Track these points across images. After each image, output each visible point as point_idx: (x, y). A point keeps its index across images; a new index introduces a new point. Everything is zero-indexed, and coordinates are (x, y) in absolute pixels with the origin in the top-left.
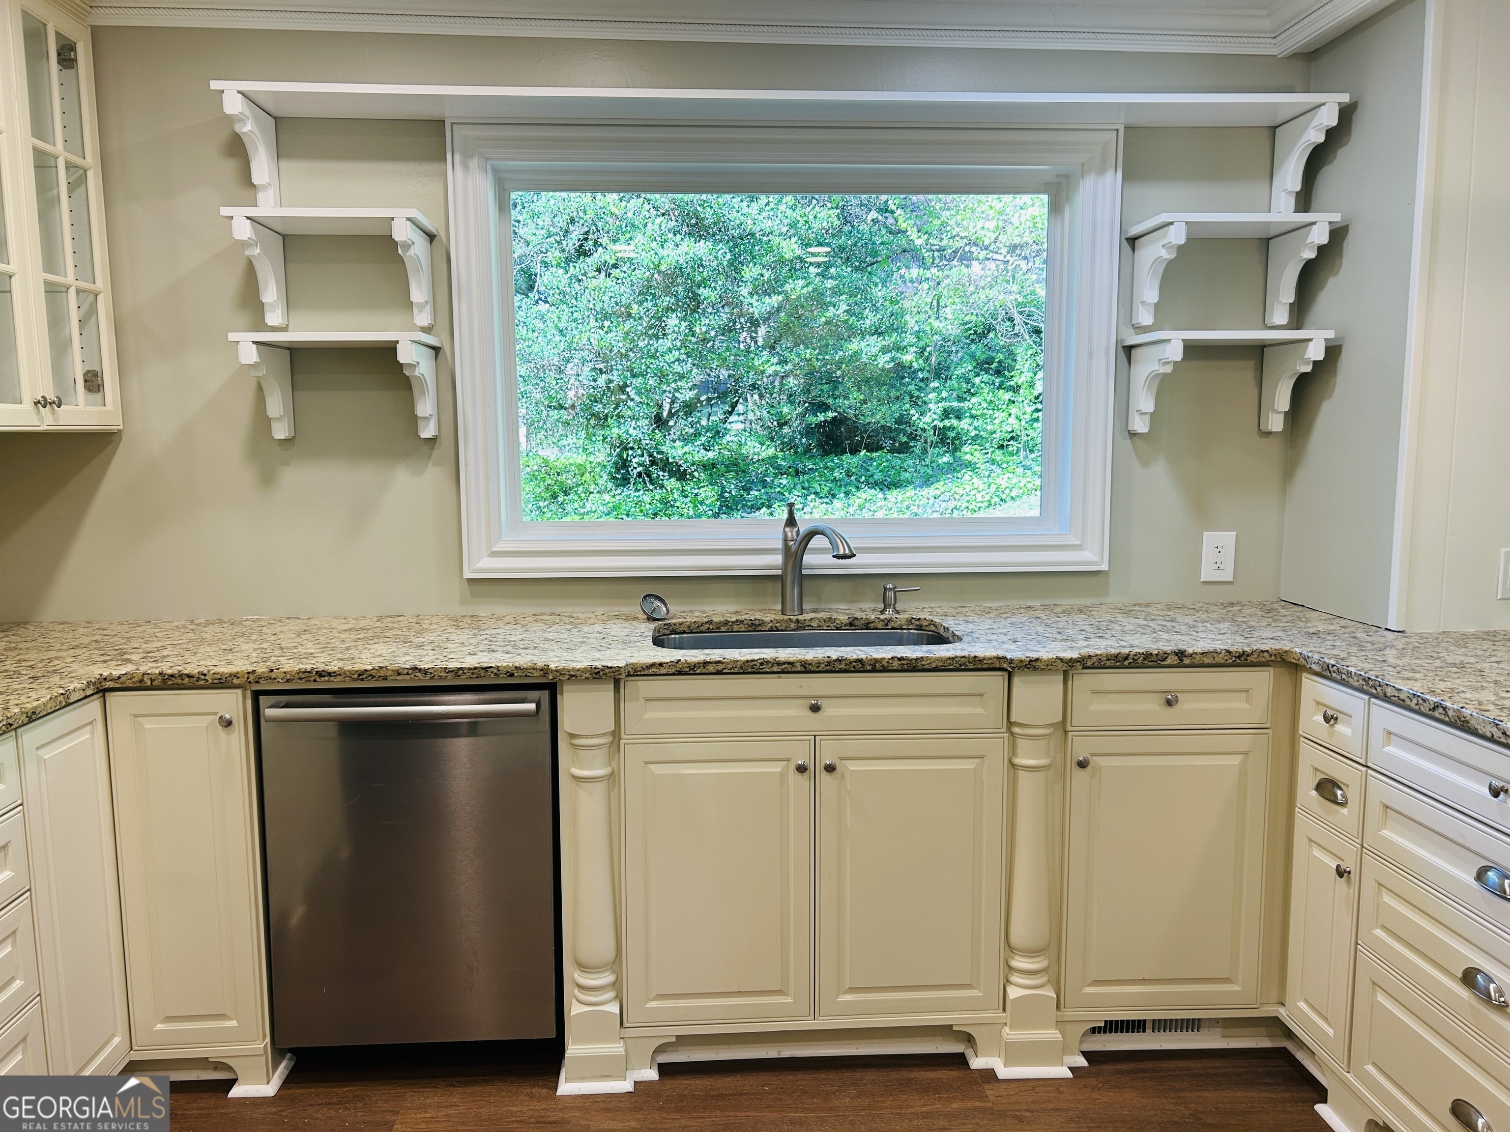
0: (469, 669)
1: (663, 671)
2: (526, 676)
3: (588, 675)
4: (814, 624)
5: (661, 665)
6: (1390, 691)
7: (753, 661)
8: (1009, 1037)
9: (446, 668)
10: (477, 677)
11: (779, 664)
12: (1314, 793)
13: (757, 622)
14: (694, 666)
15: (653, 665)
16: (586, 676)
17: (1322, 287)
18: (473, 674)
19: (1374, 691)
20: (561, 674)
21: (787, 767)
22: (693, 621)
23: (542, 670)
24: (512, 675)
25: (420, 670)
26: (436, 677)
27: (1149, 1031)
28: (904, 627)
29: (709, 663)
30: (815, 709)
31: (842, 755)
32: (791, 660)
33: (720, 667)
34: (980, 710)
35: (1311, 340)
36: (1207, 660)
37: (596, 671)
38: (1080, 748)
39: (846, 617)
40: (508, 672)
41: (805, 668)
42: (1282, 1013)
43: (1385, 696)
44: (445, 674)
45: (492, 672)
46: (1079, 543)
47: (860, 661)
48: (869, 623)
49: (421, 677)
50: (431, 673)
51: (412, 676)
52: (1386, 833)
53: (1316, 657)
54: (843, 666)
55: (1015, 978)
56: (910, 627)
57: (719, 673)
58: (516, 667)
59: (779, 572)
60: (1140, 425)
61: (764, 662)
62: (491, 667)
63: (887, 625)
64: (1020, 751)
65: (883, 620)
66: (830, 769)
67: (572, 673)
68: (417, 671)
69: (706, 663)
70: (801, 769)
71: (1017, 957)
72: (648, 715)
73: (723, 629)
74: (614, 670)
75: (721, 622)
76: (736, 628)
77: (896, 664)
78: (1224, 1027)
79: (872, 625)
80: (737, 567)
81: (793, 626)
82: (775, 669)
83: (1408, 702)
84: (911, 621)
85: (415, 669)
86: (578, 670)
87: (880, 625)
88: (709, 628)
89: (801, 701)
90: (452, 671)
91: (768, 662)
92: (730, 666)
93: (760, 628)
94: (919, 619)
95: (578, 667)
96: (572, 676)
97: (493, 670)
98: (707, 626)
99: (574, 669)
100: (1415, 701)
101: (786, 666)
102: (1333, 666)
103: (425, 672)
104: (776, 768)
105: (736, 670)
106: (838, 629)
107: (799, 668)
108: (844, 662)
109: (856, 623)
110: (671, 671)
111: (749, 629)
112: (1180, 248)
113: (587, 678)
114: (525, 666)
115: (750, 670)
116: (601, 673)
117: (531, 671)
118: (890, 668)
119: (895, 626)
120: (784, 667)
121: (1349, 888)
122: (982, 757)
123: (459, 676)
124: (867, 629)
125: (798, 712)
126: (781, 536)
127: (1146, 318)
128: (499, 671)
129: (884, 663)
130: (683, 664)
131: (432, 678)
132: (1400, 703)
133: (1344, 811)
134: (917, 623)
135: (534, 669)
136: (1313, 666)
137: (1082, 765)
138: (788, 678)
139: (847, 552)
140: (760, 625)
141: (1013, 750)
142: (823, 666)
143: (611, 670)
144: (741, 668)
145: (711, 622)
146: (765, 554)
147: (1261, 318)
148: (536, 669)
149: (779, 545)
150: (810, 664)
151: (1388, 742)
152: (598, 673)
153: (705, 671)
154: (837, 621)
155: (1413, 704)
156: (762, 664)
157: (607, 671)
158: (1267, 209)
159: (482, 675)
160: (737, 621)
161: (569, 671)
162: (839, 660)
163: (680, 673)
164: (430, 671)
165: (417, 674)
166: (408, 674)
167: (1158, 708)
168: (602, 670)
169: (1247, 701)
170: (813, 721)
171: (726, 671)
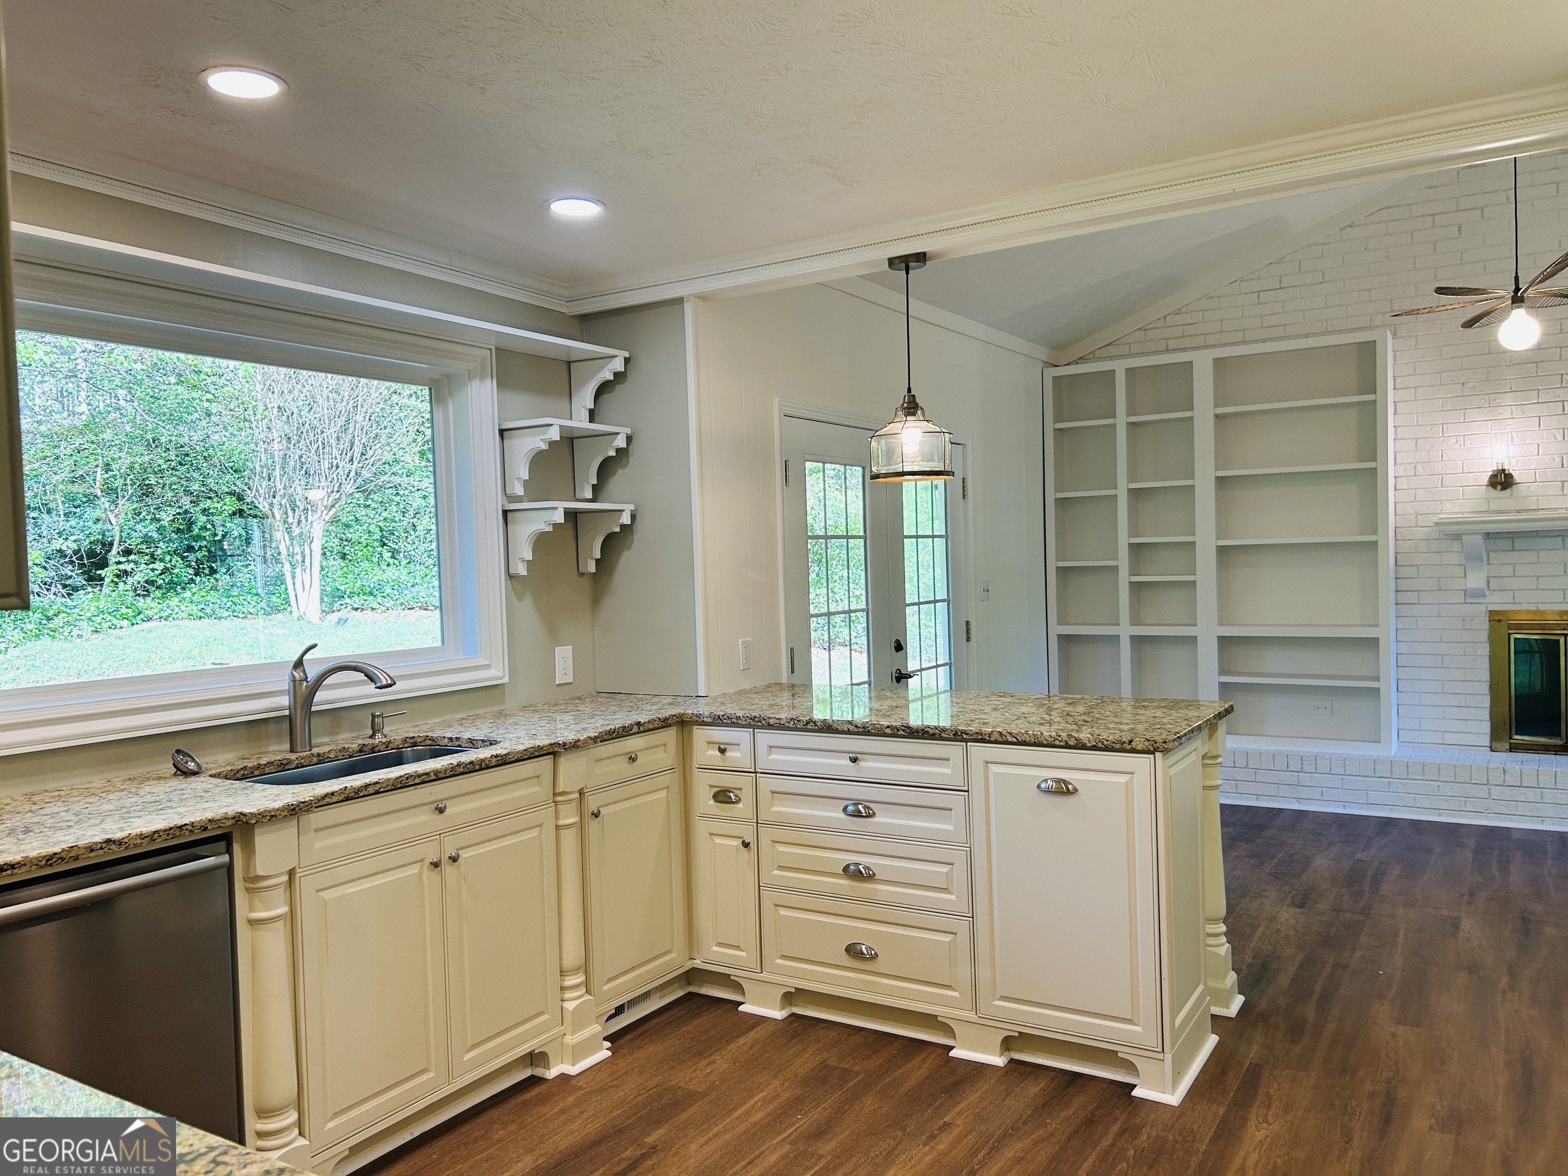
0: (165, 831)
1: (334, 799)
2: (219, 827)
3: (286, 813)
4: (332, 756)
5: (332, 794)
6: (772, 722)
7: (401, 777)
8: (574, 1040)
9: (141, 835)
10: (172, 838)
11: (419, 776)
12: (712, 802)
13: (285, 762)
14: (358, 790)
15: (326, 795)
16: (284, 814)
17: (614, 475)
18: (168, 835)
19: (760, 724)
20: (264, 816)
21: (421, 868)
22: (230, 769)
23: (233, 818)
24: (206, 829)
25: (114, 842)
26: (132, 846)
27: (626, 1010)
28: (401, 746)
29: (370, 785)
30: (441, 811)
31: (458, 847)
32: (427, 771)
33: (378, 787)
34: (538, 789)
35: (624, 510)
36: (651, 726)
37: (292, 807)
38: (592, 803)
39: (357, 745)
40: (202, 827)
41: (437, 776)
42: (698, 963)
43: (769, 725)
44: (140, 841)
45: (187, 830)
46: (488, 663)
47: (472, 763)
48: (374, 747)
49: (115, 849)
50: (126, 843)
51: (106, 850)
52: (774, 809)
53: (707, 714)
54: (461, 770)
55: (568, 995)
56: (406, 746)
57: (377, 792)
58: (209, 820)
59: (287, 712)
60: (521, 570)
61: (409, 777)
62: (186, 825)
63: (387, 747)
64: (561, 814)
65: (384, 743)
66: (454, 859)
67: (273, 813)
68: (111, 843)
69: (367, 786)
70: (436, 865)
71: (567, 978)
72: (317, 845)
73: (256, 773)
74: (307, 804)
75: (254, 766)
76: (267, 770)
77: (494, 762)
78: (661, 991)
79: (376, 749)
80: (240, 713)
81: (315, 760)
82: (417, 781)
83: (787, 724)
84: (405, 740)
85: (109, 841)
86: (278, 809)
87: (382, 747)
88: (244, 774)
89: (427, 807)
90: (148, 836)
91: (411, 776)
92: (385, 785)
93: (287, 767)
94: (413, 737)
95: (277, 807)
96: (272, 816)
97: (188, 827)
98: (242, 772)
99: (274, 810)
100: (792, 723)
101: (424, 777)
102: (723, 716)
103: (119, 842)
104: (414, 870)
105: (389, 788)
106: (351, 757)
107: (433, 777)
108: (462, 766)
109: (365, 749)
110: (340, 798)
111: (279, 769)
112: (552, 444)
113: (285, 816)
114: (218, 817)
115: (399, 786)
116: (297, 809)
117: (223, 821)
118: (491, 765)
119: (394, 746)
120: (422, 778)
121: (749, 851)
122: (540, 825)
123: (154, 840)
124: (373, 753)
125: (425, 818)
126: (287, 678)
127: (519, 490)
128: (193, 827)
129: (487, 762)
130: (350, 790)
131: (127, 848)
132: (781, 727)
133: (740, 805)
134: (412, 741)
135: (226, 819)
136: (705, 719)
137: (596, 815)
138: (422, 788)
139: (390, 682)
140: (287, 764)
141: (557, 817)
142: (448, 772)
143: (305, 804)
144: (393, 785)
145: (245, 768)
146: (265, 698)
147: (573, 494)
148: (229, 818)
149: (285, 685)
150: (440, 772)
151: (770, 753)
152: (294, 809)
153: (367, 793)
154: (350, 750)
155: (791, 725)
156: (407, 778)
157: (302, 806)
158: (569, 417)
159: (178, 834)
160: (268, 763)
161: (270, 812)
162: (459, 765)
163: (348, 799)
164: (126, 840)
165: (111, 847)
166: (101, 848)
167: (627, 765)
168: (298, 806)
169: (665, 751)
170: (439, 822)
171: (382, 790)
